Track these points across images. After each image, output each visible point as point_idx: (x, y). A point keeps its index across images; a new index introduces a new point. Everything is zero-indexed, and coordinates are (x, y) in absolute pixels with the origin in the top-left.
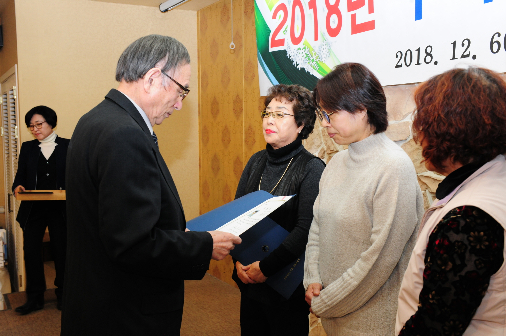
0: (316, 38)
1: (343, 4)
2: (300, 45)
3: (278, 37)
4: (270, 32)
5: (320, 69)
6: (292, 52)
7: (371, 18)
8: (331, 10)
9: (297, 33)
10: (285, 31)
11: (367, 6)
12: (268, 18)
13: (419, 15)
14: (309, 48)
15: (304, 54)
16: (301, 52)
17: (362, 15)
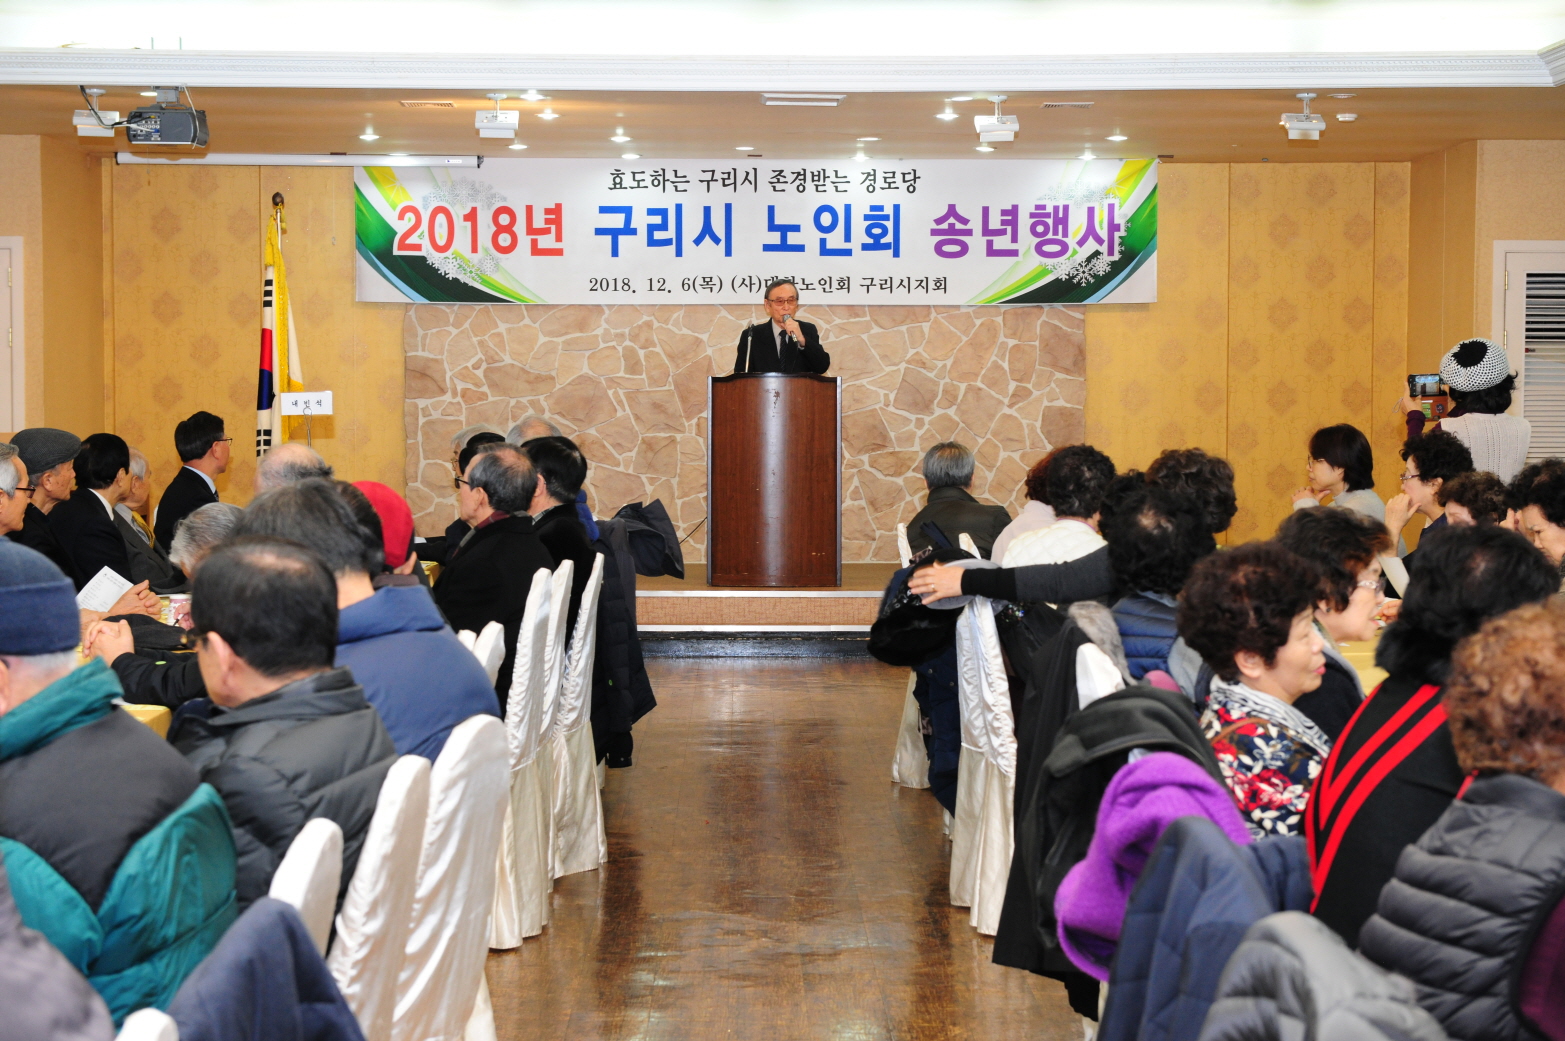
0: (474, 249)
1: (520, 228)
2: (448, 254)
3: (411, 241)
4: (395, 233)
5: (484, 282)
6: (435, 259)
7: (558, 246)
8: (501, 229)
9: (441, 241)
10: (421, 236)
11: (553, 235)
12: (391, 218)
13: (615, 253)
14: (462, 259)
15: (455, 263)
16: (451, 261)
17: (546, 241)
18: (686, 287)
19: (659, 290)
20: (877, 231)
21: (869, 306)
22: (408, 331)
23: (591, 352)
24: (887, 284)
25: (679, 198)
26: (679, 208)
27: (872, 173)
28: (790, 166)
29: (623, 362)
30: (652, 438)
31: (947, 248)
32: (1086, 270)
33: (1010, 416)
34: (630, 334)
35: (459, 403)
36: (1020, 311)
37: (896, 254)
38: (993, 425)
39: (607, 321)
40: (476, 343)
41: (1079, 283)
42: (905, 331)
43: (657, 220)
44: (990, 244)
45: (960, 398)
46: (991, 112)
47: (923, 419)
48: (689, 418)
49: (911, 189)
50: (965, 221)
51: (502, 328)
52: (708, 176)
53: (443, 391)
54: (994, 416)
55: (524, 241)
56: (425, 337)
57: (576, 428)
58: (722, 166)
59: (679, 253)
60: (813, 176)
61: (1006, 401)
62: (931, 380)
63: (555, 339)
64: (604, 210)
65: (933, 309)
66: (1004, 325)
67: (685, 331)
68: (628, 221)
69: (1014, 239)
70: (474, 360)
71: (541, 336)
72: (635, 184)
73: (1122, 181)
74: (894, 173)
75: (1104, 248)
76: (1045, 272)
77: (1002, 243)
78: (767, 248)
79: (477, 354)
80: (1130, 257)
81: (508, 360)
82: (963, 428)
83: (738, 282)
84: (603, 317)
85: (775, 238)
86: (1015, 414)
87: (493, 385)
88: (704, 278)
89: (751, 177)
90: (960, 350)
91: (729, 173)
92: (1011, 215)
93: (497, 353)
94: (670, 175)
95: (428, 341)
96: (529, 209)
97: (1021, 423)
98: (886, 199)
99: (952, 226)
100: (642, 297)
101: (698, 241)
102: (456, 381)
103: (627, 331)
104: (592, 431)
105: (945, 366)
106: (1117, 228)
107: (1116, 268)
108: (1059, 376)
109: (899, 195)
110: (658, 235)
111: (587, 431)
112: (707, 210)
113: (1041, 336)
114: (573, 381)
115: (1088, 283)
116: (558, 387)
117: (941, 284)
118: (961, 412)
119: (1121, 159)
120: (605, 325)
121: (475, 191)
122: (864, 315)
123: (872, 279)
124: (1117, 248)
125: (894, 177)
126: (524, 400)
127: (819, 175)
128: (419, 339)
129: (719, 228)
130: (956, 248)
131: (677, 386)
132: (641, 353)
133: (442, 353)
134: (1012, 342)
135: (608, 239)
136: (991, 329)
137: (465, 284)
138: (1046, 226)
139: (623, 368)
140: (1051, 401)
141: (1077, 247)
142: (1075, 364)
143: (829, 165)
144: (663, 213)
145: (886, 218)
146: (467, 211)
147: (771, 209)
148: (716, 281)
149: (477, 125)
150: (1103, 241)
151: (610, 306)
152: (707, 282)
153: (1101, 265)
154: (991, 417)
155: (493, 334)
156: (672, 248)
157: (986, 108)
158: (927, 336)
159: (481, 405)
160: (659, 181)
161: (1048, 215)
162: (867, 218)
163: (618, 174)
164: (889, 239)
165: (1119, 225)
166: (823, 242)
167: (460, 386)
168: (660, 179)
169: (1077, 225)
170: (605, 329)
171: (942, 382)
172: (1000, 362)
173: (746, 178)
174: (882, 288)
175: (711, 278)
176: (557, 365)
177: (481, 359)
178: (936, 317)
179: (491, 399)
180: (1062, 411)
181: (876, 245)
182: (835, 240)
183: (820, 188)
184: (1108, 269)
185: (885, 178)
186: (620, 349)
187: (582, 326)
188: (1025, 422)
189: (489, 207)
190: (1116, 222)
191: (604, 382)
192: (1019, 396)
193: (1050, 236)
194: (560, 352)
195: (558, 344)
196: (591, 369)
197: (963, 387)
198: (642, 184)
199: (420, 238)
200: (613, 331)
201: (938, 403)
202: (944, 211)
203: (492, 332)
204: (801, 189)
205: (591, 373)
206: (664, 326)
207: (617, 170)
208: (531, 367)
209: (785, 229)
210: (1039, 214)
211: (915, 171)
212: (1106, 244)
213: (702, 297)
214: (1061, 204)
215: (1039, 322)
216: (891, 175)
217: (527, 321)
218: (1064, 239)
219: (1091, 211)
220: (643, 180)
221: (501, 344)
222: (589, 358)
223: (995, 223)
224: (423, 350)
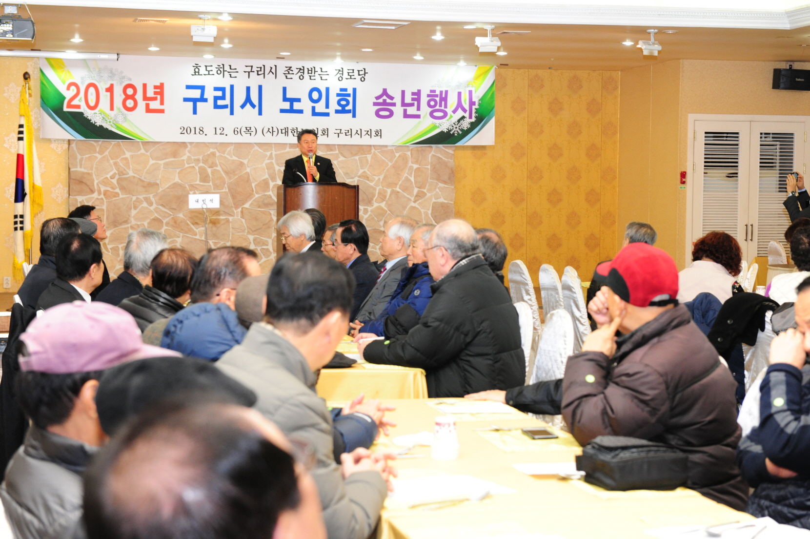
0: (112, 109)
1: (139, 96)
2: (96, 111)
3: (74, 103)
4: (64, 98)
5: (117, 128)
6: (89, 114)
7: (161, 107)
8: (127, 97)
9: (92, 103)
10: (80, 100)
11: (159, 101)
12: (62, 89)
13: (195, 112)
14: (105, 114)
15: (101, 117)
16: (98, 115)
17: (154, 105)
18: (236, 132)
19: (221, 134)
20: (343, 103)
21: (338, 145)
22: (70, 156)
23: (180, 169)
24: (349, 133)
25: (232, 81)
26: (232, 87)
27: (341, 70)
28: (296, 65)
29: (199, 175)
30: (216, 219)
31: (382, 113)
32: (457, 126)
33: (414, 208)
34: (203, 159)
35: (102, 199)
36: (420, 149)
37: (354, 116)
38: (405, 213)
39: (189, 152)
40: (112, 164)
41: (454, 134)
42: (358, 159)
43: (220, 94)
44: (405, 111)
45: (388, 197)
46: (486, 35)
47: (367, 209)
48: (236, 208)
49: (363, 79)
50: (392, 98)
51: (128, 155)
52: (249, 69)
53: (92, 192)
54: (406, 207)
55: (142, 104)
56: (81, 160)
57: (171, 214)
58: (257, 63)
59: (232, 113)
60: (308, 70)
61: (413, 199)
62: (372, 187)
63: (159, 162)
64: (188, 87)
65: (373, 147)
66: (412, 156)
67: (234, 158)
68: (202, 94)
69: (418, 109)
70: (111, 174)
71: (150, 158)
72: (207, 73)
73: (477, 78)
74: (353, 70)
75: (467, 115)
76: (435, 127)
77: (411, 111)
78: (282, 111)
79: (113, 170)
80: (480, 120)
81: (131, 174)
82: (389, 214)
83: (266, 130)
84: (187, 149)
85: (287, 105)
86: (417, 206)
87: (122, 188)
88: (246, 128)
89: (273, 70)
90: (388, 170)
91: (261, 68)
92: (417, 95)
93: (125, 170)
94: (227, 68)
95: (83, 162)
96: (145, 86)
97: (421, 211)
98: (349, 85)
99: (385, 100)
100: (211, 138)
101: (243, 106)
102: (100, 186)
103: (201, 157)
104: (181, 215)
105: (379, 179)
106: (474, 103)
107: (473, 126)
108: (441, 185)
109: (356, 83)
110: (220, 103)
111: (178, 216)
112: (248, 89)
113: (431, 163)
114: (170, 186)
115: (458, 133)
116: (161, 189)
117: (379, 133)
118: (388, 205)
119: (476, 66)
120: (188, 154)
121: (112, 74)
122: (335, 150)
123: (341, 130)
124: (474, 115)
125: (353, 72)
126: (141, 197)
127: (312, 71)
128: (78, 161)
129: (255, 99)
130: (387, 113)
131: (230, 190)
132: (209, 170)
133: (92, 170)
134: (415, 166)
135: (191, 103)
136: (404, 159)
137: (107, 129)
138: (436, 101)
139: (198, 179)
140: (437, 199)
141: (452, 114)
142: (449, 178)
143: (317, 64)
144: (223, 89)
145: (349, 95)
146: (108, 86)
147: (285, 89)
148: (253, 129)
149: (192, 33)
150: (466, 111)
151: (191, 143)
152: (248, 130)
153: (465, 124)
154: (404, 208)
155: (122, 158)
156: (228, 110)
157: (483, 33)
158: (369, 163)
159: (115, 200)
160: (221, 71)
161: (437, 96)
162: (338, 95)
163: (197, 66)
164: (350, 107)
165: (475, 102)
166: (313, 108)
167: (103, 189)
168: (221, 70)
169: (452, 102)
170: (188, 156)
171: (378, 189)
172: (409, 177)
173: (271, 71)
174: (346, 135)
175: (250, 128)
176: (160, 177)
177: (115, 173)
178: (374, 152)
179: (121, 196)
180: (442, 205)
181: (343, 111)
182: (320, 107)
183: (312, 78)
184: (469, 126)
185: (348, 73)
186: (197, 168)
187: (175, 154)
188: (422, 211)
189: (121, 84)
190: (473, 100)
191: (187, 187)
192: (420, 196)
193: (438, 107)
194: (162, 169)
195: (161, 165)
196: (180, 179)
197: (389, 191)
198: (211, 73)
199: (79, 101)
200: (193, 157)
201: (376, 200)
202: (380, 92)
203: (122, 157)
204: (301, 78)
205: (180, 181)
206: (222, 155)
207: (196, 64)
208: (145, 178)
209: (292, 101)
210: (432, 95)
211: (365, 69)
212: (468, 113)
213: (246, 138)
214: (444, 90)
215: (430, 155)
216: (352, 71)
217: (142, 151)
218: (445, 109)
219: (459, 94)
220: (212, 71)
221: (127, 164)
222: (179, 173)
223: (408, 100)
224: (81, 167)
